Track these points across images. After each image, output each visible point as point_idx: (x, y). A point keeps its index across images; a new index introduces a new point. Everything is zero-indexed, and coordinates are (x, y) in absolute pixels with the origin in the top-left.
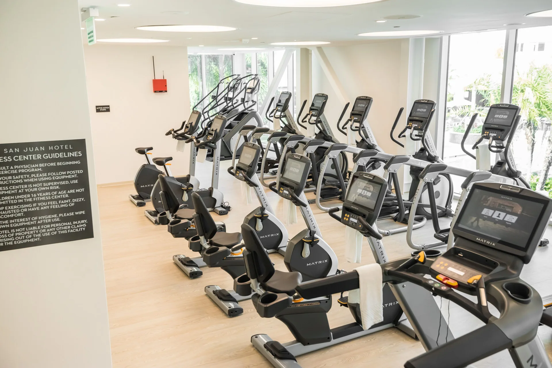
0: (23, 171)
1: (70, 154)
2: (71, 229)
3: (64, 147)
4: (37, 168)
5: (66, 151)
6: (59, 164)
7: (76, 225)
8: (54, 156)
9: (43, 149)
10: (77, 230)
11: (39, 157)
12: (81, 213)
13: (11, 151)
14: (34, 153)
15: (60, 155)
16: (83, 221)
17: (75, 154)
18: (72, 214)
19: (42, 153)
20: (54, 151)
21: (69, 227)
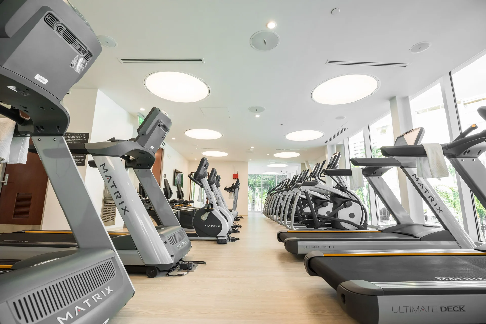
0: (69, 141)
1: (84, 137)
2: (78, 162)
3: (82, 135)
4: (73, 140)
5: (83, 136)
6: (80, 140)
7: (80, 160)
8: (79, 137)
9: (76, 135)
10: (80, 162)
11: (75, 137)
12: (82, 157)
13: (68, 135)
14: (74, 136)
15: (81, 137)
16: (82, 160)
17: (85, 137)
18: (80, 157)
19: (76, 136)
20: (79, 136)
21: (78, 161)
